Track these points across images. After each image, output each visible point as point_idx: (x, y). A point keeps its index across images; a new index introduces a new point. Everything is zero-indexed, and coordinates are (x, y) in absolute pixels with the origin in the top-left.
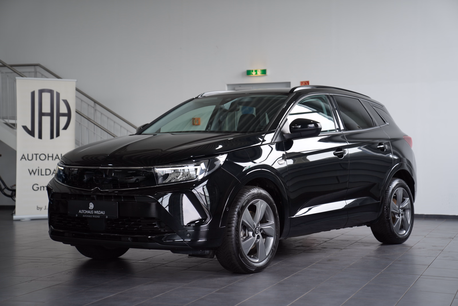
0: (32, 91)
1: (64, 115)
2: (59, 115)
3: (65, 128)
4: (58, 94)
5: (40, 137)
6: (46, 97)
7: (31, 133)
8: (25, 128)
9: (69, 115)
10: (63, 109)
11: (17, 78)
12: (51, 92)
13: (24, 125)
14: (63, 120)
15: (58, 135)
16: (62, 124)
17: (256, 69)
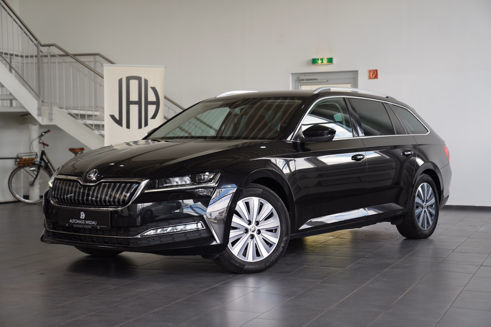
0: (120, 78)
1: (152, 103)
2: (147, 103)
3: (154, 117)
4: (146, 82)
5: (128, 126)
6: (134, 84)
7: (119, 123)
8: (113, 117)
9: (157, 103)
10: (152, 97)
11: (104, 65)
12: (139, 79)
13: (112, 114)
14: (152, 109)
15: (146, 124)
16: (150, 114)
17: (322, 58)
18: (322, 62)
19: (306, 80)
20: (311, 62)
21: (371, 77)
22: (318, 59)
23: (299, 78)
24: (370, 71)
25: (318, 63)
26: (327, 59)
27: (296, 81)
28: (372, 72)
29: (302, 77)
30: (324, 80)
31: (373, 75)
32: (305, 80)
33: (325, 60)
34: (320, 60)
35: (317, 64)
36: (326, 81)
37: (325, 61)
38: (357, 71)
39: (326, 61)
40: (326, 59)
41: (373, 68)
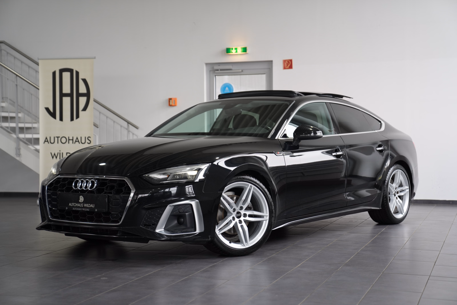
1: (83, 95)
2: (79, 95)
3: (85, 109)
4: (78, 73)
5: (61, 119)
7: (53, 115)
8: (47, 109)
9: (88, 95)
12: (71, 71)
14: (83, 101)
15: (78, 117)
17: (236, 47)
18: (236, 52)
19: (221, 70)
20: (226, 52)
21: (286, 68)
23: (213, 68)
24: (284, 61)
25: (232, 52)
27: (210, 71)
28: (287, 62)
29: (216, 67)
30: (239, 70)
31: (287, 65)
32: (219, 70)
34: (234, 49)
36: (240, 71)
37: (239, 51)
38: (271, 62)
40: (240, 49)
41: (288, 58)
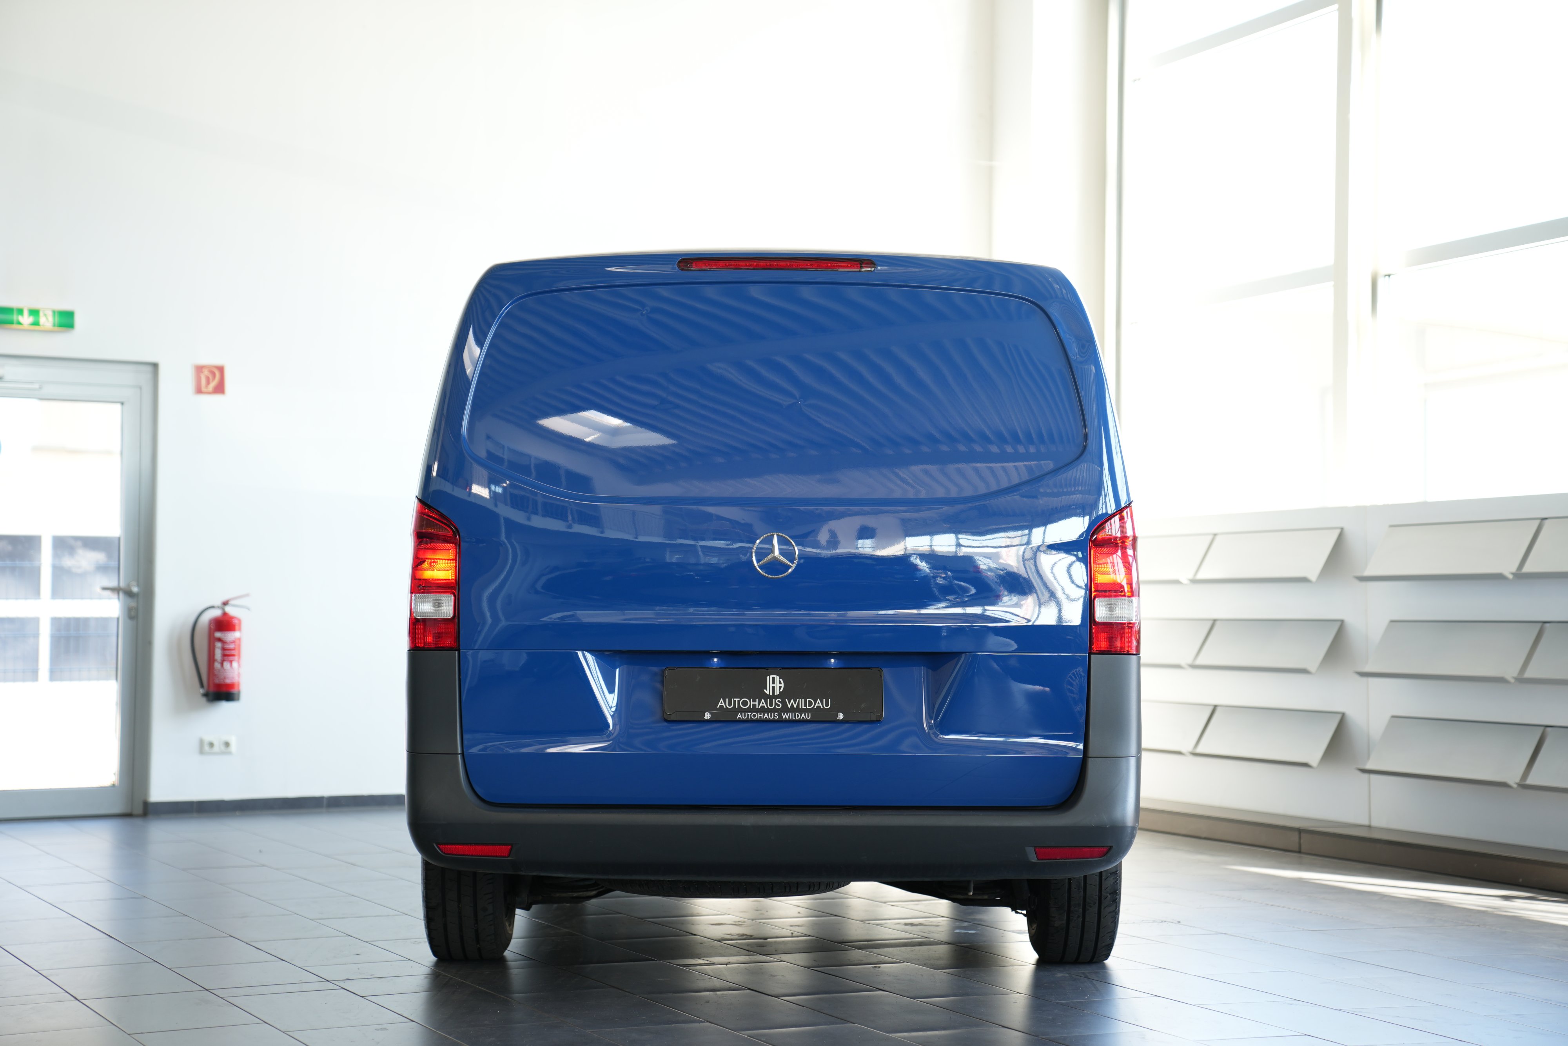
17: (33, 307)
18: (36, 323)
21: (204, 389)
22: (20, 311)
24: (199, 369)
25: (19, 323)
26: (54, 312)
28: (206, 372)
30: (31, 382)
31: (208, 383)
33: (45, 315)
34: (26, 313)
35: (15, 326)
37: (47, 321)
38: (155, 366)
39: (51, 319)
40: (50, 313)
41: (211, 360)
